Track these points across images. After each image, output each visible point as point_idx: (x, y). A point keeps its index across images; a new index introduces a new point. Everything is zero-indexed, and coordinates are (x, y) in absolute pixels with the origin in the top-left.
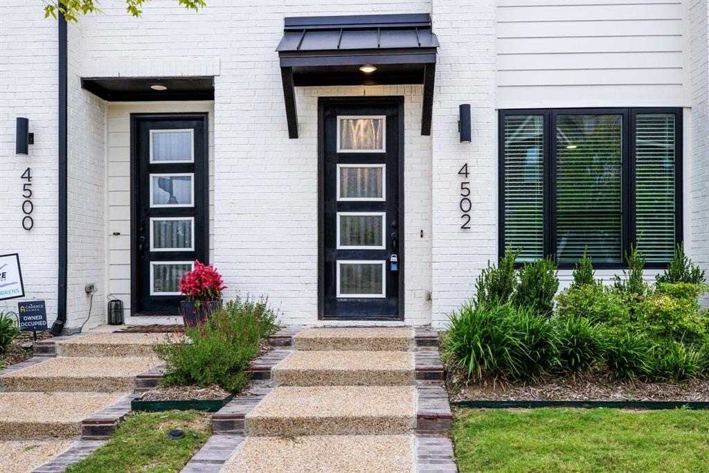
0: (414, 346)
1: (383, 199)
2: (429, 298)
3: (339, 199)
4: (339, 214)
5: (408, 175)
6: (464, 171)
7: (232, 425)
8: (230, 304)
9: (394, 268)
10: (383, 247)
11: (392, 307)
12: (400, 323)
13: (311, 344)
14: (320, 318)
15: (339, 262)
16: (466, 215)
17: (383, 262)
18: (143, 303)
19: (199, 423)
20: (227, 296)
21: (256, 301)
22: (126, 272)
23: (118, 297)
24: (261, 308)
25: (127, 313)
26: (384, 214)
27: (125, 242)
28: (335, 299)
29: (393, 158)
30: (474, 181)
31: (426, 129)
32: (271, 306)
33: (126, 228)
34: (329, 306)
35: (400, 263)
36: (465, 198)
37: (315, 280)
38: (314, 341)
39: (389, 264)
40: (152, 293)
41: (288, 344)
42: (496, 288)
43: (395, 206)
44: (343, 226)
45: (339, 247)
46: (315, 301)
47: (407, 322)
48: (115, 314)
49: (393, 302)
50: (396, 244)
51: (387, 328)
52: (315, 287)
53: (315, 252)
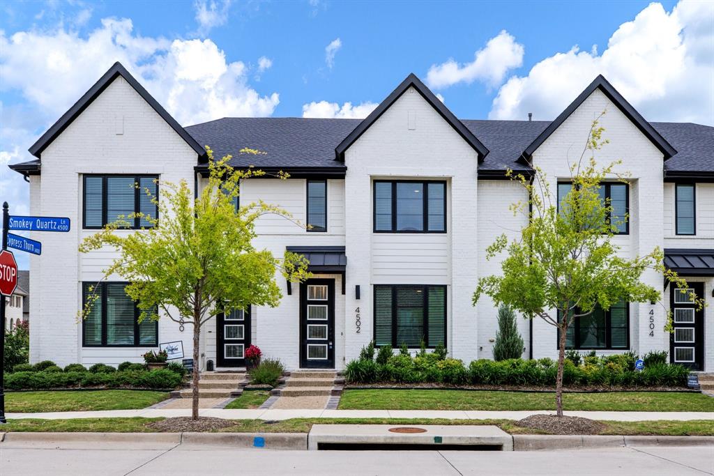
0: (336, 376)
1: (327, 319)
2: (344, 359)
3: (308, 319)
4: (308, 325)
5: (336, 310)
6: (358, 310)
7: (276, 394)
8: (266, 361)
9: (331, 347)
10: (327, 339)
11: (330, 363)
12: (333, 370)
13: (297, 375)
14: (300, 367)
15: (308, 345)
16: (358, 327)
17: (327, 345)
18: (221, 362)
19: (266, 393)
20: (263, 359)
21: (275, 360)
22: (214, 348)
23: (211, 359)
24: (277, 362)
25: (215, 366)
26: (327, 325)
27: (214, 335)
28: (306, 360)
29: (331, 303)
30: (362, 314)
31: (344, 292)
32: (282, 362)
33: (214, 329)
34: (304, 363)
35: (333, 345)
36: (358, 320)
37: (298, 352)
38: (299, 374)
39: (329, 346)
40: (225, 358)
41: (289, 375)
42: (367, 355)
43: (331, 322)
44: (310, 330)
45: (308, 339)
46: (298, 360)
47: (336, 369)
48: (210, 366)
49: (330, 361)
50: (332, 338)
51: (329, 370)
52: (298, 355)
53: (299, 341)
